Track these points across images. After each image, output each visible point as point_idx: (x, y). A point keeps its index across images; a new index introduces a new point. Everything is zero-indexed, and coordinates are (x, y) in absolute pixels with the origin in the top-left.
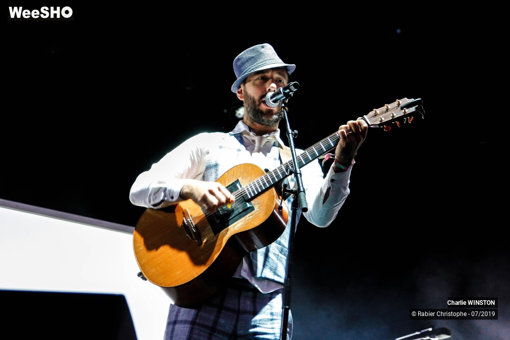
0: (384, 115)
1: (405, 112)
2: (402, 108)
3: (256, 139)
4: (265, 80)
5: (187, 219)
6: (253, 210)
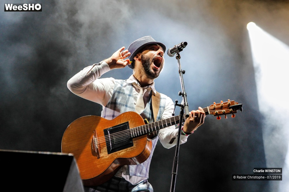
3: (141, 89)
5: (95, 137)
6: (133, 146)
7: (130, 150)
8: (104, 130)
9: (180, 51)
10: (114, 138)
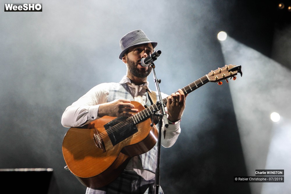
0: (218, 75)
1: (231, 74)
2: (229, 71)
3: (136, 87)
4: (140, 51)
5: (96, 135)
6: (137, 131)
7: (136, 136)
8: (104, 126)
9: (154, 61)
10: (116, 129)
